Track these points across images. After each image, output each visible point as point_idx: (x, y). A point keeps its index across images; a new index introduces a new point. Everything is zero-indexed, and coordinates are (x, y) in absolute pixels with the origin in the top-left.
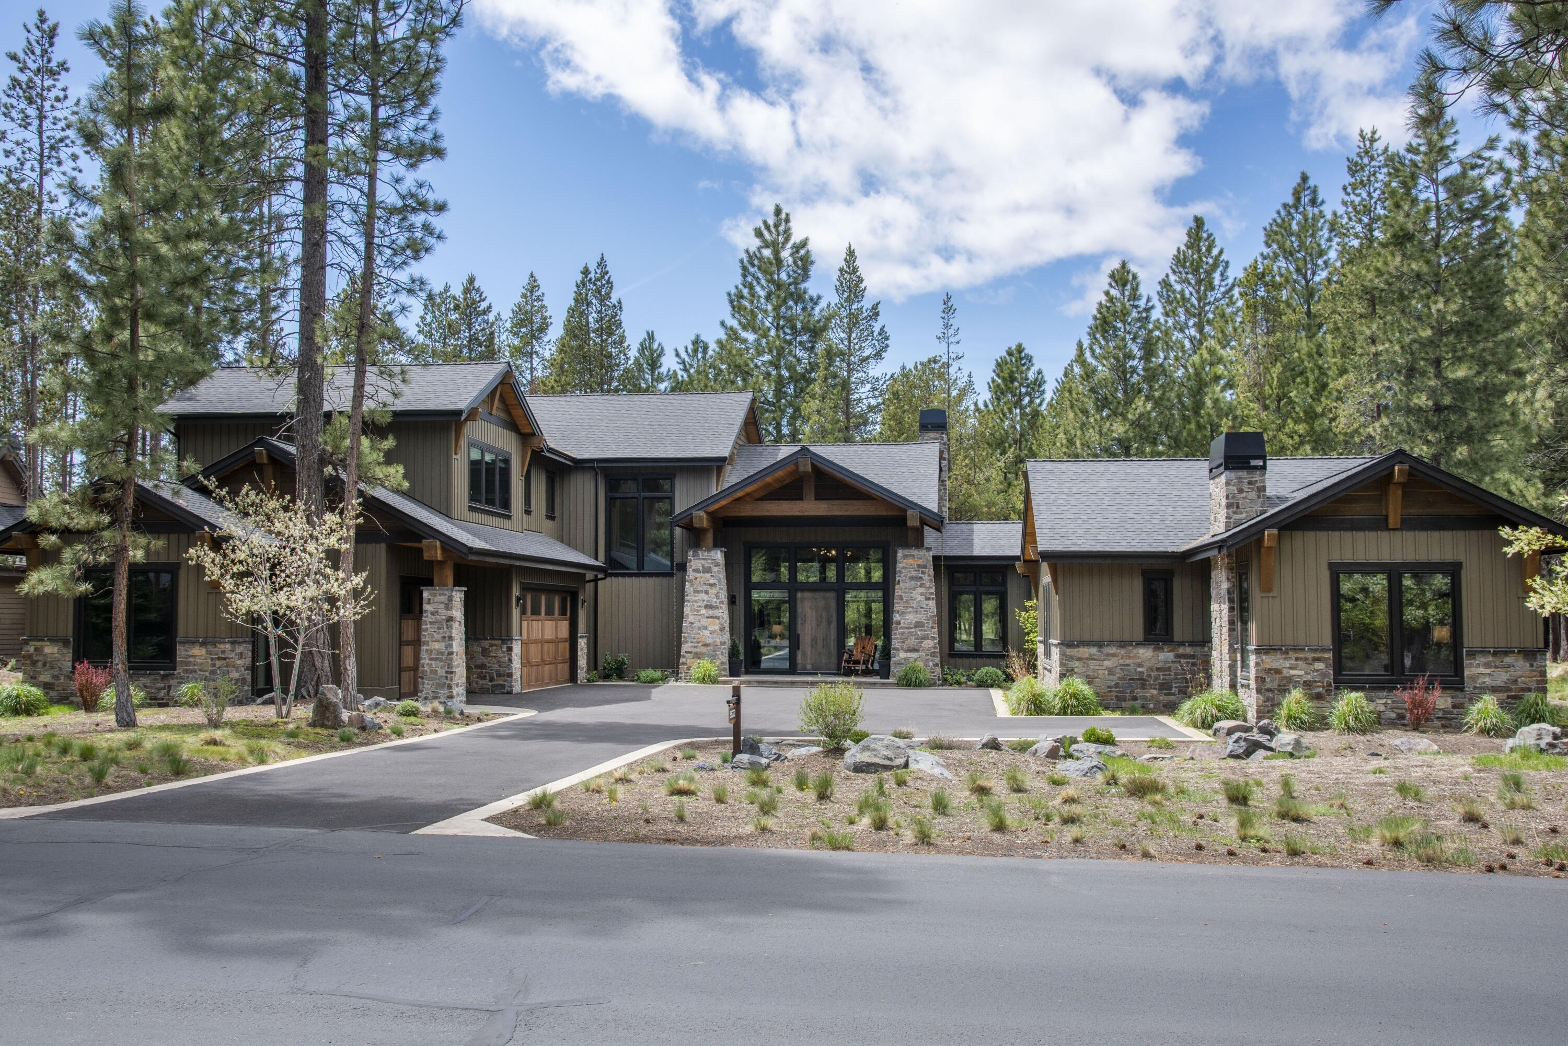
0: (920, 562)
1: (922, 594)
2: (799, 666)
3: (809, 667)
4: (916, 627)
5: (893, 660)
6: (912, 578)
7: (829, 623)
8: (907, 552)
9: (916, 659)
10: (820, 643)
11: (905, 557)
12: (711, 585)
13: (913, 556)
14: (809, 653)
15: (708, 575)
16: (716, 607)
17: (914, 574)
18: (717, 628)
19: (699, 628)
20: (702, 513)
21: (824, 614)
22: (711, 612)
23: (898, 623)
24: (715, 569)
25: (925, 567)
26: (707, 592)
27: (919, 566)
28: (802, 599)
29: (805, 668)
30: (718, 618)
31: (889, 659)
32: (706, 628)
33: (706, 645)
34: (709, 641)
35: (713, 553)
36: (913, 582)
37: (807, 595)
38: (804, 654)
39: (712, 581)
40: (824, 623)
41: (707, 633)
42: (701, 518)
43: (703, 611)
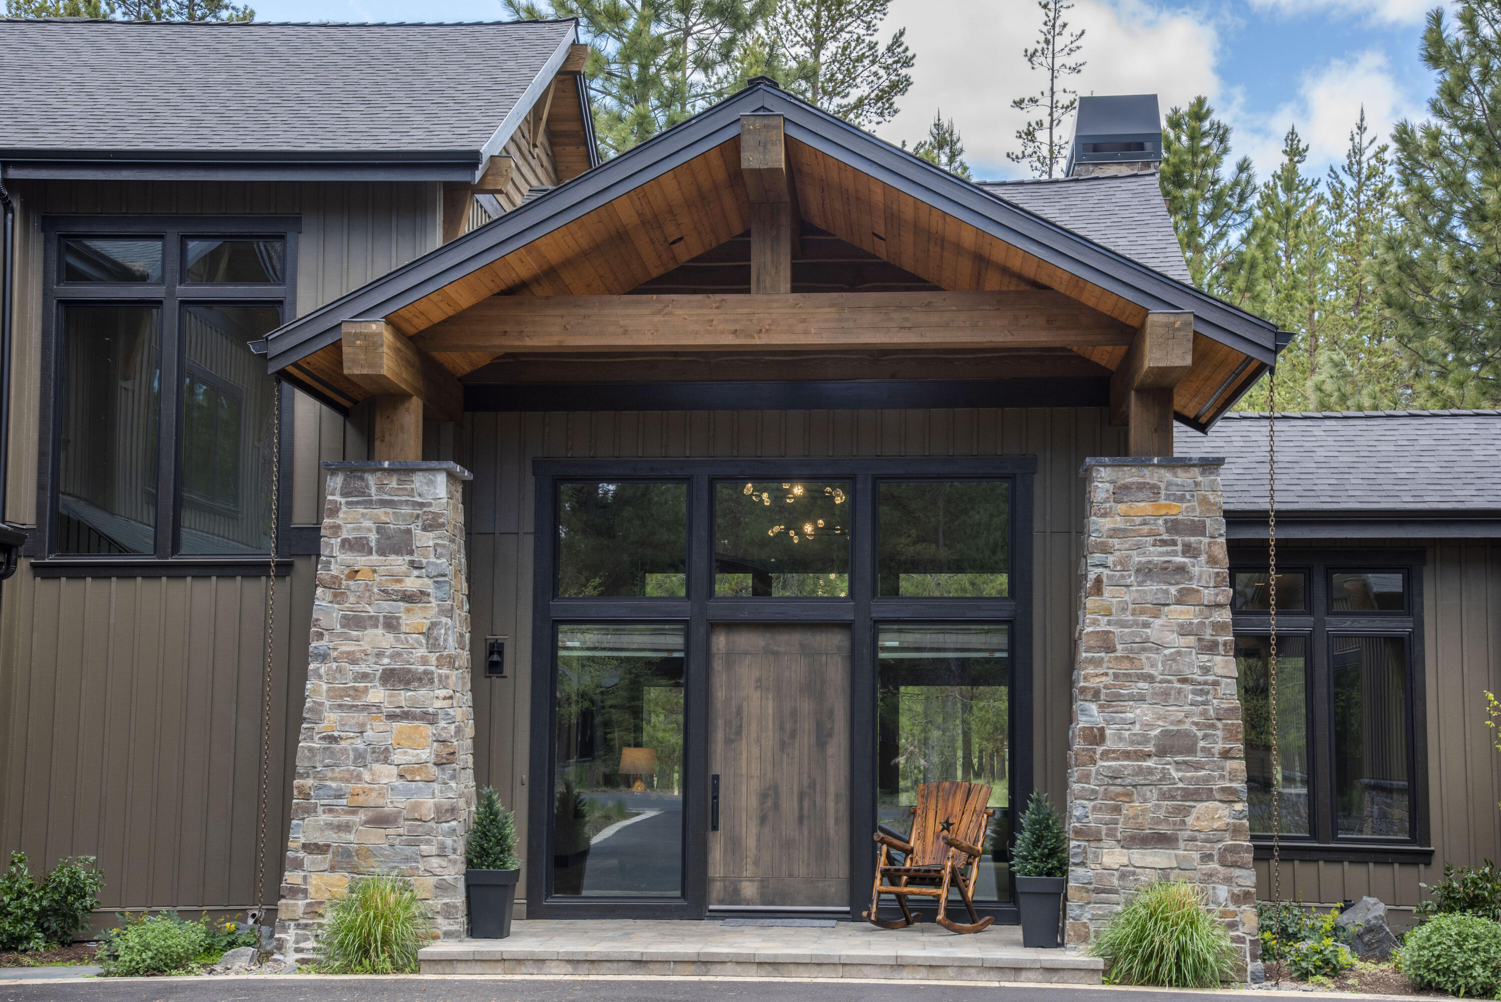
0: (1180, 511)
1: (1184, 630)
2: (716, 889)
3: (749, 889)
4: (1161, 752)
5: (1077, 875)
6: (1147, 572)
7: (822, 738)
8: (1129, 476)
9: (1164, 874)
10: (789, 805)
11: (1121, 492)
12: (408, 598)
13: (1154, 490)
14: (751, 843)
15: (398, 563)
16: (425, 679)
17: (1156, 555)
18: (425, 754)
19: (359, 757)
20: (377, 327)
21: (806, 706)
22: (404, 697)
23: (1097, 736)
24: (424, 539)
25: (1198, 529)
26: (391, 624)
27: (1174, 526)
28: (731, 656)
29: (735, 895)
30: (430, 718)
31: (1062, 868)
32: (384, 755)
33: (381, 821)
34: (393, 803)
35: (418, 481)
36: (1152, 588)
37: (746, 640)
38: (734, 845)
39: (412, 584)
40: (806, 739)
41: (386, 774)
42: (371, 343)
43: (377, 695)
